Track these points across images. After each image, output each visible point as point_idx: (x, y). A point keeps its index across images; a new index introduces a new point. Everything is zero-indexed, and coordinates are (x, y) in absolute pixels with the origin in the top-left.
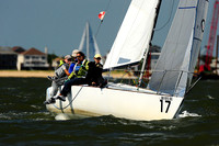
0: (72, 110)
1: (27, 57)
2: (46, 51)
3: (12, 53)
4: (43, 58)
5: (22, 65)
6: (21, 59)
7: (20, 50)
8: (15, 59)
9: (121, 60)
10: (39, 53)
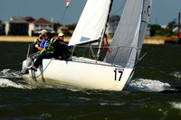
0: (43, 79)
1: (37, 26)
2: (52, 20)
3: (24, 22)
4: (50, 26)
5: (33, 32)
6: (31, 27)
7: (31, 20)
8: (26, 27)
9: (83, 39)
10: (47, 22)
